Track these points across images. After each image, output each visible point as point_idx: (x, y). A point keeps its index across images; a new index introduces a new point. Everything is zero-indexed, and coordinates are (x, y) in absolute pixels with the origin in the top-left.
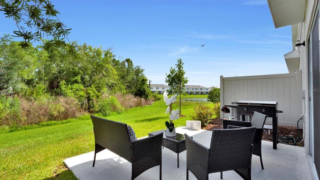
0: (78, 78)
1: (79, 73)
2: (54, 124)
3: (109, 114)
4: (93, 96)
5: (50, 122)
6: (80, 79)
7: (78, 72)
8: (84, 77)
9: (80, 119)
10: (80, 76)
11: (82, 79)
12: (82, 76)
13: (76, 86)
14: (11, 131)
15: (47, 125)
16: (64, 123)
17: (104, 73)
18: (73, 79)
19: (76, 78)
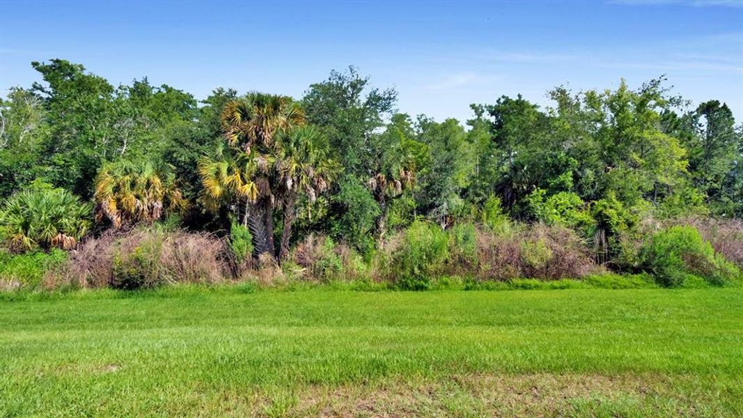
0: (567, 178)
1: (567, 165)
2: (537, 287)
3: (680, 282)
4: (618, 224)
5: (527, 281)
6: (571, 179)
7: (567, 161)
8: (580, 173)
9: (592, 284)
10: (570, 173)
11: (576, 178)
12: (574, 172)
13: (563, 198)
14: (467, 289)
15: (524, 287)
16: (555, 288)
17: (635, 156)
18: (553, 182)
19: (562, 178)
